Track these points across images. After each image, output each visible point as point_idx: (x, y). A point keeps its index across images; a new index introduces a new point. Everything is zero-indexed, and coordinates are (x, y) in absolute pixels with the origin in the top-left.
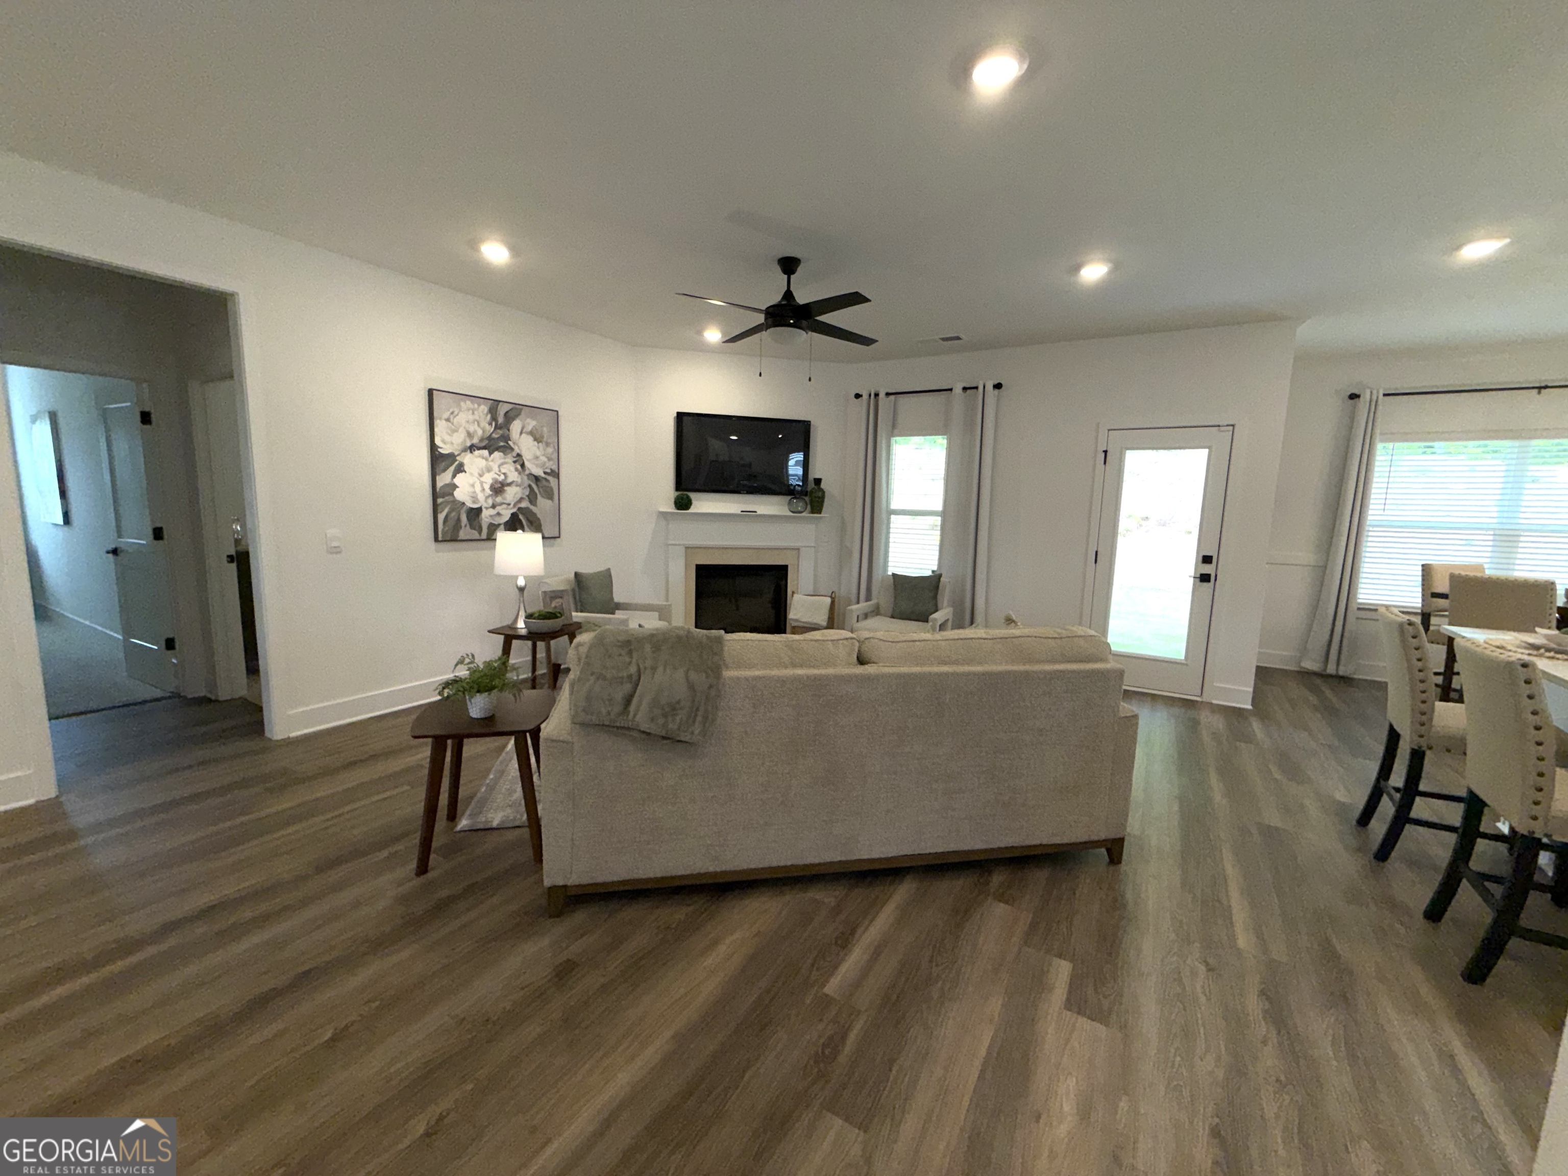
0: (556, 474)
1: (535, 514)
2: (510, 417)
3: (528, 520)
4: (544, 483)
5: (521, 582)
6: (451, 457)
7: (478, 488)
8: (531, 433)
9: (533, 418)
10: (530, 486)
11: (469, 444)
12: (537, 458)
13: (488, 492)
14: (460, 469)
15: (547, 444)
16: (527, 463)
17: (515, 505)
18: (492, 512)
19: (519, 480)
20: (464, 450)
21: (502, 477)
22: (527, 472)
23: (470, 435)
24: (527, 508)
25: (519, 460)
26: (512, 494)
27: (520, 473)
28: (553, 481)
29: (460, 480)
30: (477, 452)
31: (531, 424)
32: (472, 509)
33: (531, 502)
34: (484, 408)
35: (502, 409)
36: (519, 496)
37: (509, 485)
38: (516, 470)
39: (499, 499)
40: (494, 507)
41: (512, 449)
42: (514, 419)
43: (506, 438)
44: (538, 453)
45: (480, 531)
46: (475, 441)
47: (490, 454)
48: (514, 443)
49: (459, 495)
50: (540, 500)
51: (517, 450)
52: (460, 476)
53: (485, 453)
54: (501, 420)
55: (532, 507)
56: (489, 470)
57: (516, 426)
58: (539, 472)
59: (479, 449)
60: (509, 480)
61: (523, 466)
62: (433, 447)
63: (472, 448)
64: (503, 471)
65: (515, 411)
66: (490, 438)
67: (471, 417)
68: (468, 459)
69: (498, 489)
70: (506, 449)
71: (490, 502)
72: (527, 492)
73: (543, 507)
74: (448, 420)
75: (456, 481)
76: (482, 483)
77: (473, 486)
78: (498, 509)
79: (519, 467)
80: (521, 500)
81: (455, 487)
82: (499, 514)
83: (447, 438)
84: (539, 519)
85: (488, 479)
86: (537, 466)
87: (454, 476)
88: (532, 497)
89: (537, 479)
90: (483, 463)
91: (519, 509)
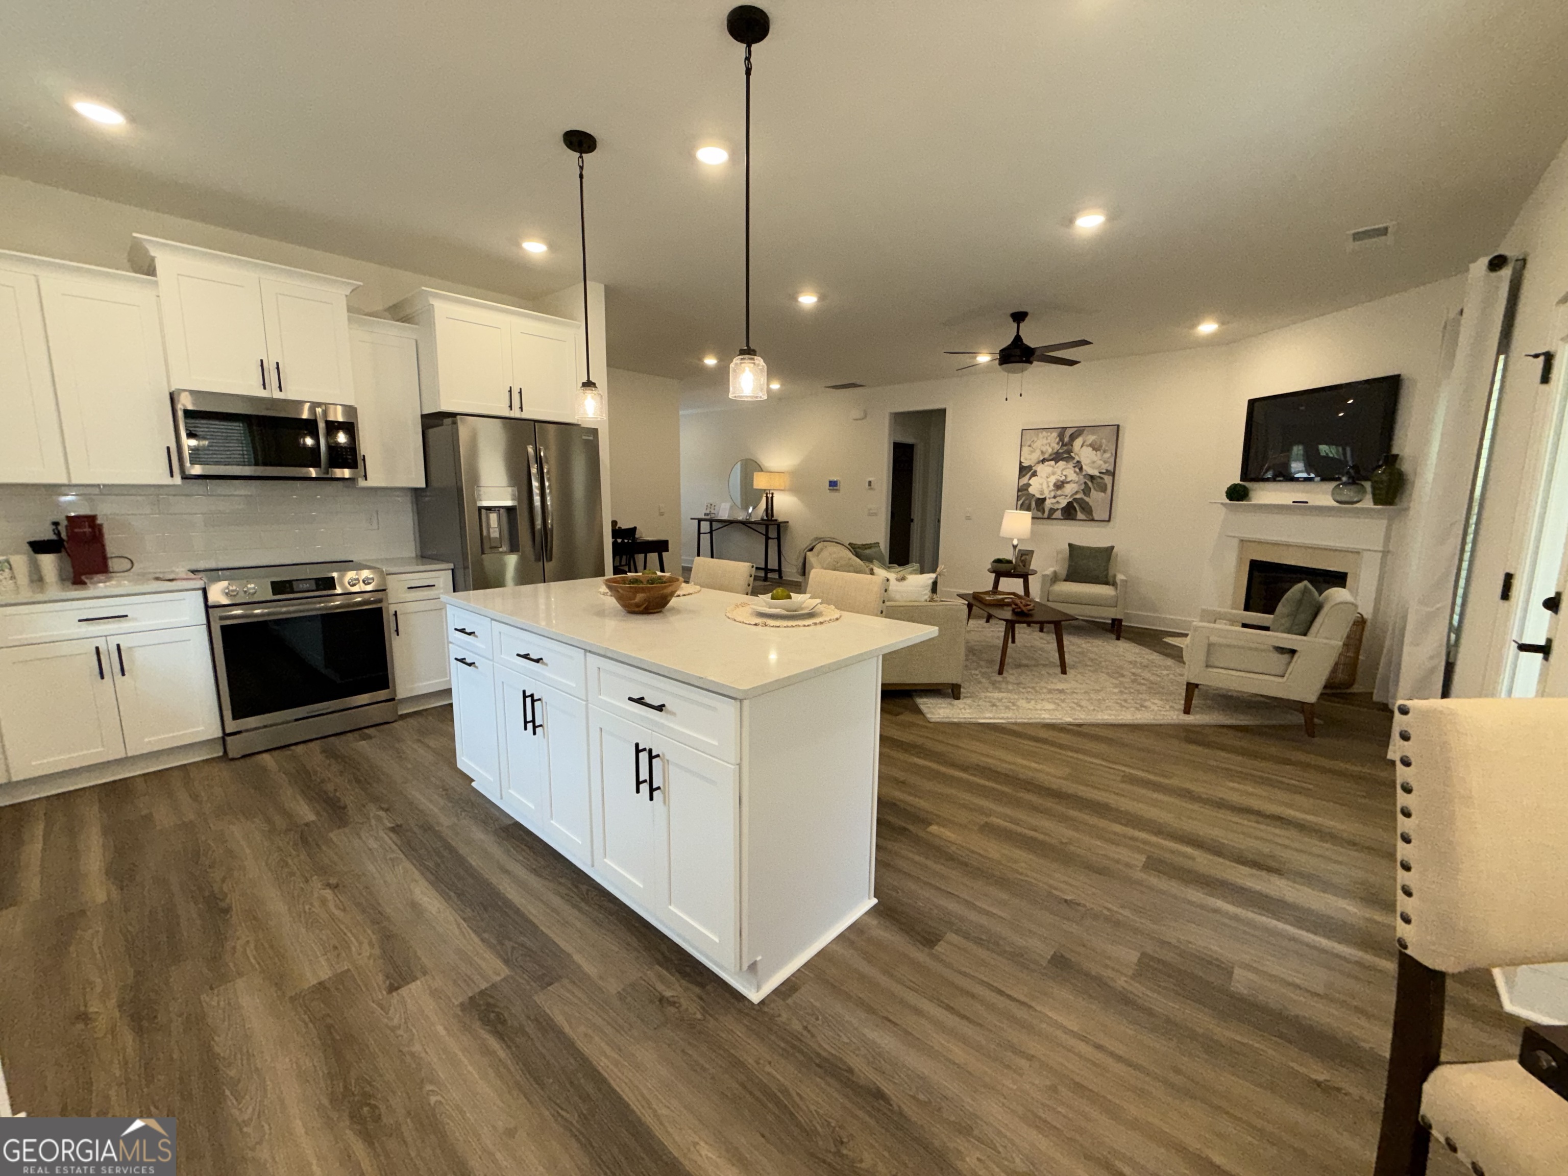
0: (1113, 474)
1: (1087, 503)
2: (1073, 437)
3: (1080, 506)
4: (1099, 480)
5: (1015, 542)
6: (1029, 468)
7: (1045, 486)
8: (1091, 445)
9: (1093, 434)
10: (1085, 483)
11: (1041, 458)
12: (1094, 462)
13: (1052, 487)
14: (1034, 474)
15: (1105, 452)
16: (1084, 467)
17: (1072, 496)
18: (1054, 501)
19: (1077, 479)
20: (1038, 463)
21: (1063, 478)
22: (1084, 473)
23: (1043, 453)
24: (1082, 499)
25: (1079, 466)
26: (1069, 489)
27: (1078, 474)
28: (1108, 479)
29: (1033, 481)
30: (1047, 463)
31: (1091, 438)
32: (1039, 499)
33: (1085, 494)
34: (1055, 434)
35: (1068, 433)
36: (1076, 490)
37: (1068, 483)
38: (1075, 472)
39: (1059, 493)
40: (1055, 497)
41: (1074, 458)
42: (1077, 438)
43: (1069, 452)
44: (1095, 459)
45: (1043, 512)
46: (1046, 456)
47: (1056, 463)
48: (1076, 454)
49: (1031, 490)
50: (1094, 493)
51: (1077, 458)
52: (1033, 478)
53: (1053, 463)
54: (1066, 439)
55: (1087, 499)
56: (1054, 474)
57: (1078, 443)
58: (1095, 473)
59: (1048, 460)
60: (1069, 479)
61: (1081, 469)
62: (1021, 462)
63: (1043, 461)
64: (1064, 473)
65: (1079, 432)
66: (1057, 453)
67: (1045, 442)
68: (1040, 468)
69: (1059, 486)
70: (1069, 458)
71: (1053, 494)
72: (1083, 487)
73: (1096, 498)
74: (1030, 446)
75: (1031, 482)
76: (1048, 483)
77: (1041, 484)
78: (1058, 499)
79: (1077, 470)
80: (1077, 493)
81: (1029, 485)
82: (1058, 502)
83: (1028, 457)
84: (1091, 507)
85: (1053, 480)
86: (1093, 468)
87: (1030, 479)
88: (1087, 491)
89: (1092, 478)
90: (1049, 470)
91: (1075, 499)
